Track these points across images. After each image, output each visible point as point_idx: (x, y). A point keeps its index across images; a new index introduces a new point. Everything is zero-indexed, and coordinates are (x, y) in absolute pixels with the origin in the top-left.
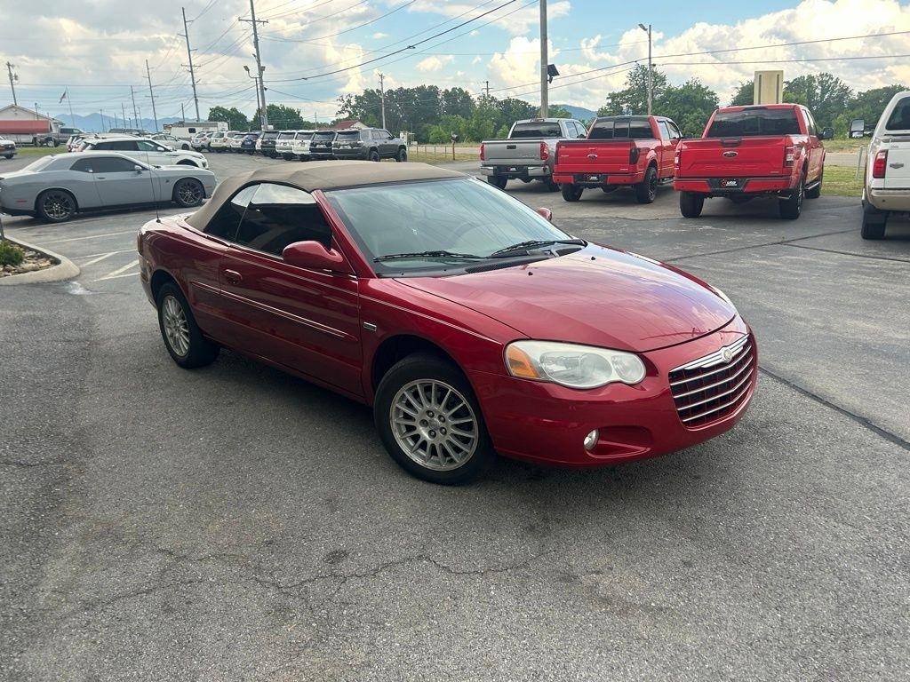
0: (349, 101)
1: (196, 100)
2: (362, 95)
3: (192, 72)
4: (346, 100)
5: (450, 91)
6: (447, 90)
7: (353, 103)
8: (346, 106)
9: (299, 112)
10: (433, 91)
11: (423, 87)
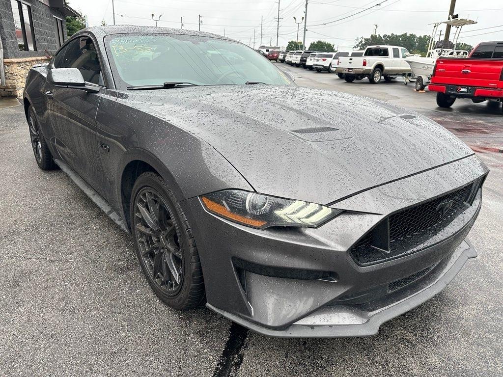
0: (362, 41)
1: (278, 36)
2: (369, 37)
3: (278, 21)
4: (360, 40)
5: (422, 37)
6: (420, 37)
7: (363, 42)
8: (359, 43)
9: (333, 46)
10: (413, 36)
11: (405, 35)
